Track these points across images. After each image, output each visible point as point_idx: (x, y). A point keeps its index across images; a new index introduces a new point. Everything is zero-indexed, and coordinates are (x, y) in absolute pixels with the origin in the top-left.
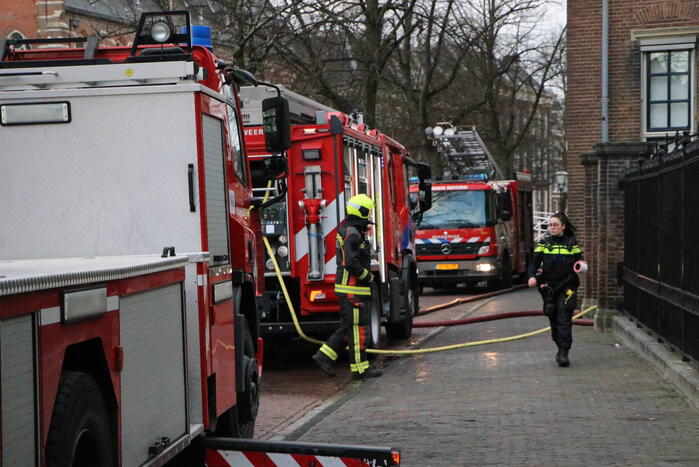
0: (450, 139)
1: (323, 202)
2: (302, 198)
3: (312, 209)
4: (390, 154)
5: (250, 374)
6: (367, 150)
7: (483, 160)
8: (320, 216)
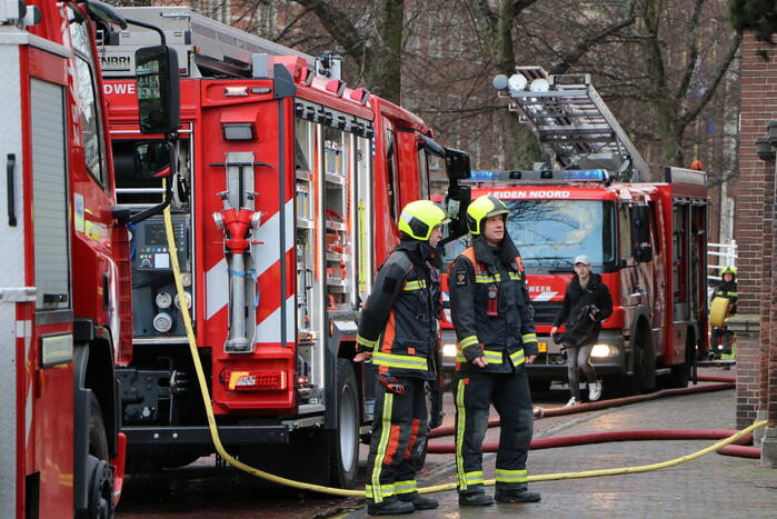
0: (541, 99)
1: (256, 217)
2: (220, 208)
3: (237, 228)
4: (394, 133)
5: (97, 484)
6: (342, 126)
7: (608, 140)
8: (250, 240)
